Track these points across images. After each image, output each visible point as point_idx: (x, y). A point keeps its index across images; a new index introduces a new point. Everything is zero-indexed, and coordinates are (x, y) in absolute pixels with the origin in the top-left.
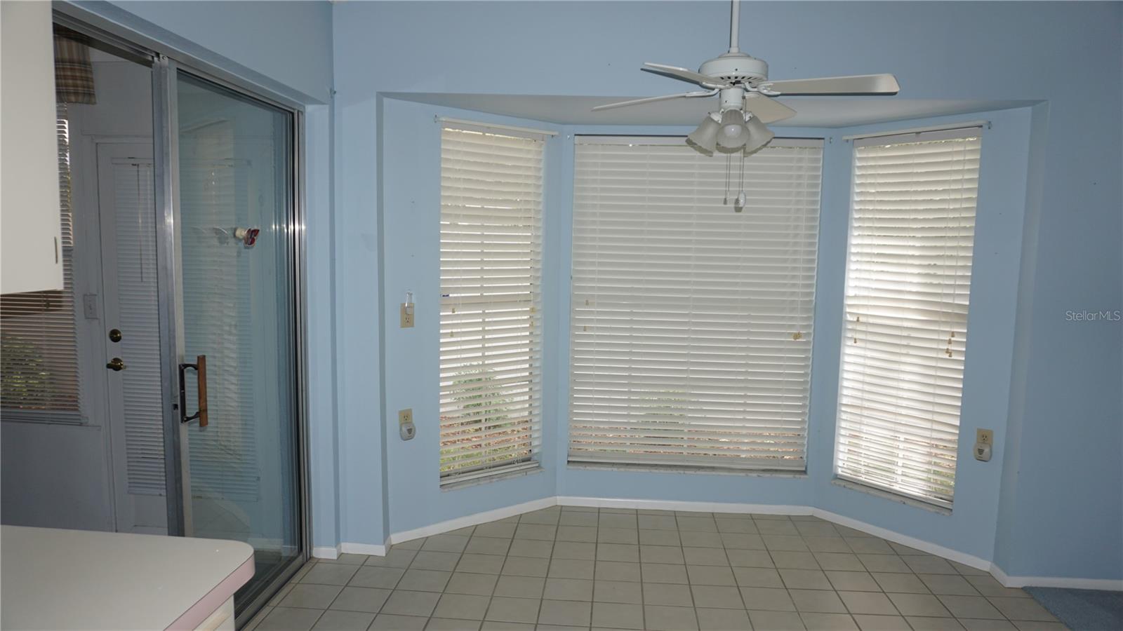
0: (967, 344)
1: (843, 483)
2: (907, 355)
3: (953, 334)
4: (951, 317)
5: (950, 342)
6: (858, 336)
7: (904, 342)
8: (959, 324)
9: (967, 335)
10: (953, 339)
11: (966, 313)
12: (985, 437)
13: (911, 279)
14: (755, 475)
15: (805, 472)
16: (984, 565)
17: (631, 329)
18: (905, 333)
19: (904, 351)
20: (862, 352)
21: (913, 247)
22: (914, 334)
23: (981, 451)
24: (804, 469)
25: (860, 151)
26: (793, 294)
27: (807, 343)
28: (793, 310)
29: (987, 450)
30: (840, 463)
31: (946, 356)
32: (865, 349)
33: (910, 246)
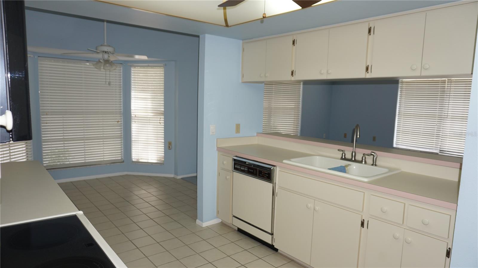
0: (164, 121)
1: (135, 163)
2: (150, 125)
3: (161, 118)
4: (160, 114)
5: (160, 120)
6: (136, 121)
7: (148, 121)
8: (162, 115)
9: (164, 118)
10: (161, 119)
11: (163, 112)
12: (170, 144)
13: (149, 104)
14: (109, 165)
15: (123, 162)
16: (172, 176)
17: (63, 123)
18: (148, 119)
19: (148, 124)
20: (137, 125)
21: (149, 96)
22: (151, 119)
23: (169, 147)
24: (123, 161)
25: (133, 68)
26: (116, 109)
27: (121, 124)
28: (116, 114)
29: (171, 147)
30: (133, 158)
31: (159, 124)
32: (138, 124)
33: (148, 95)
